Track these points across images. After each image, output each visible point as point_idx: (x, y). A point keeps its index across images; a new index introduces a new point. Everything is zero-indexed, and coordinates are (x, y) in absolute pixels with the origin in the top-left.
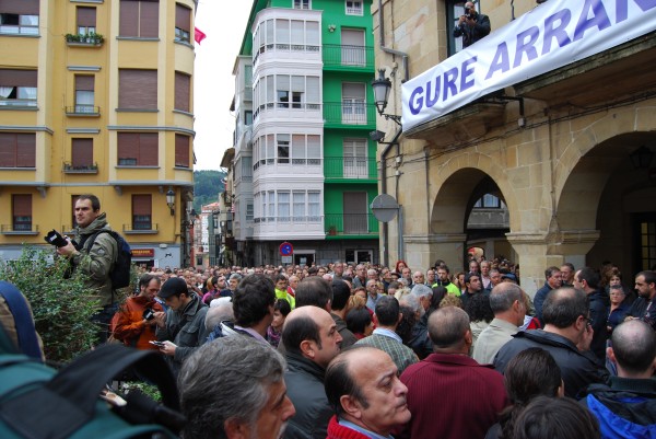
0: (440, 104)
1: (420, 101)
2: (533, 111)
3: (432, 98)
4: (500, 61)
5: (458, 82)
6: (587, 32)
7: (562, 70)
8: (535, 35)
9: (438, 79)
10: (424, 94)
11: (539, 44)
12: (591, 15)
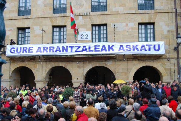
0: (21, 53)
1: (14, 51)
2: (42, 59)
3: (19, 51)
4: (39, 50)
5: (27, 50)
6: (57, 52)
7: (52, 56)
8: (47, 48)
9: (21, 48)
10: (16, 50)
11: (48, 50)
12: (58, 49)
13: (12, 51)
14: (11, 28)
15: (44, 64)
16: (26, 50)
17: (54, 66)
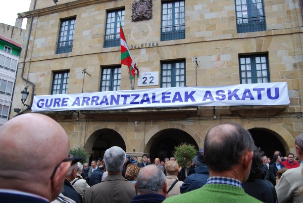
0: (52, 107)
1: (43, 104)
2: (82, 117)
3: (48, 104)
4: (77, 102)
5: (60, 103)
6: (103, 104)
7: (95, 111)
8: (89, 99)
9: (52, 100)
10: (45, 102)
11: (90, 102)
12: (104, 100)
13: (40, 105)
14: (44, 72)
15: (84, 125)
16: (58, 103)
17: (99, 129)
